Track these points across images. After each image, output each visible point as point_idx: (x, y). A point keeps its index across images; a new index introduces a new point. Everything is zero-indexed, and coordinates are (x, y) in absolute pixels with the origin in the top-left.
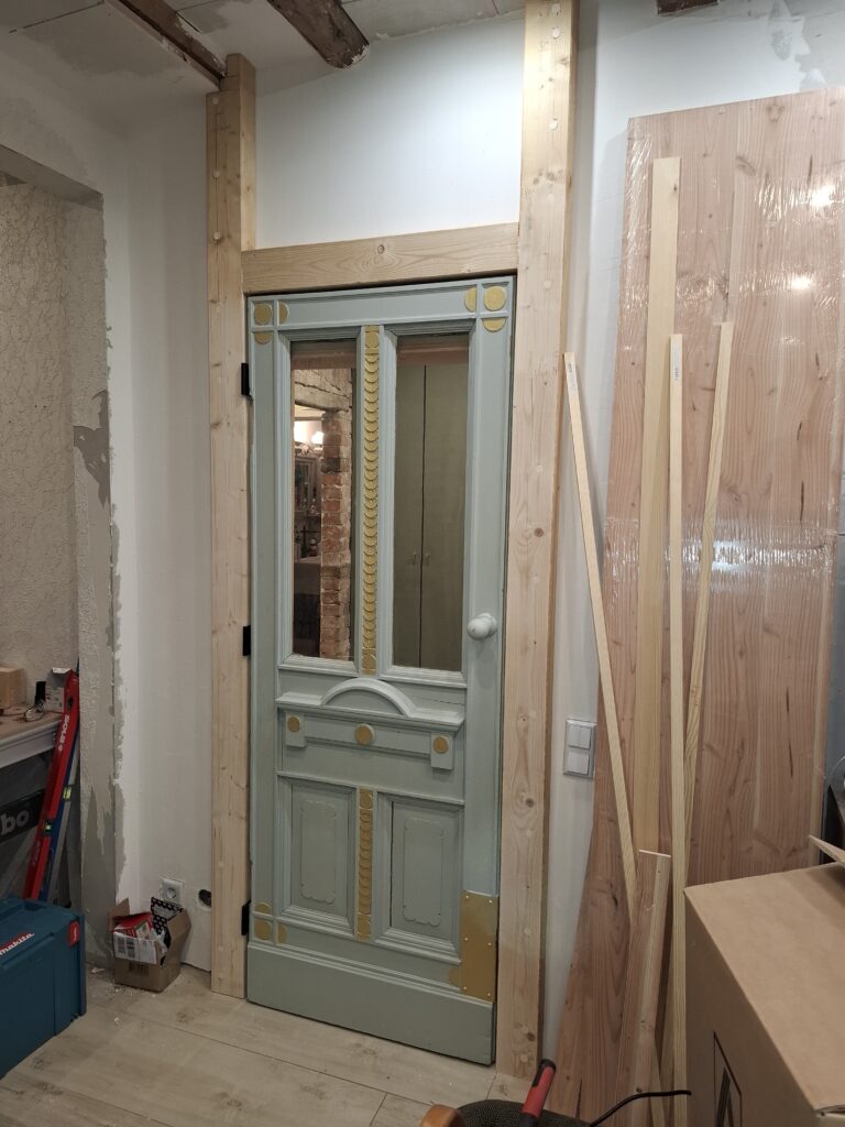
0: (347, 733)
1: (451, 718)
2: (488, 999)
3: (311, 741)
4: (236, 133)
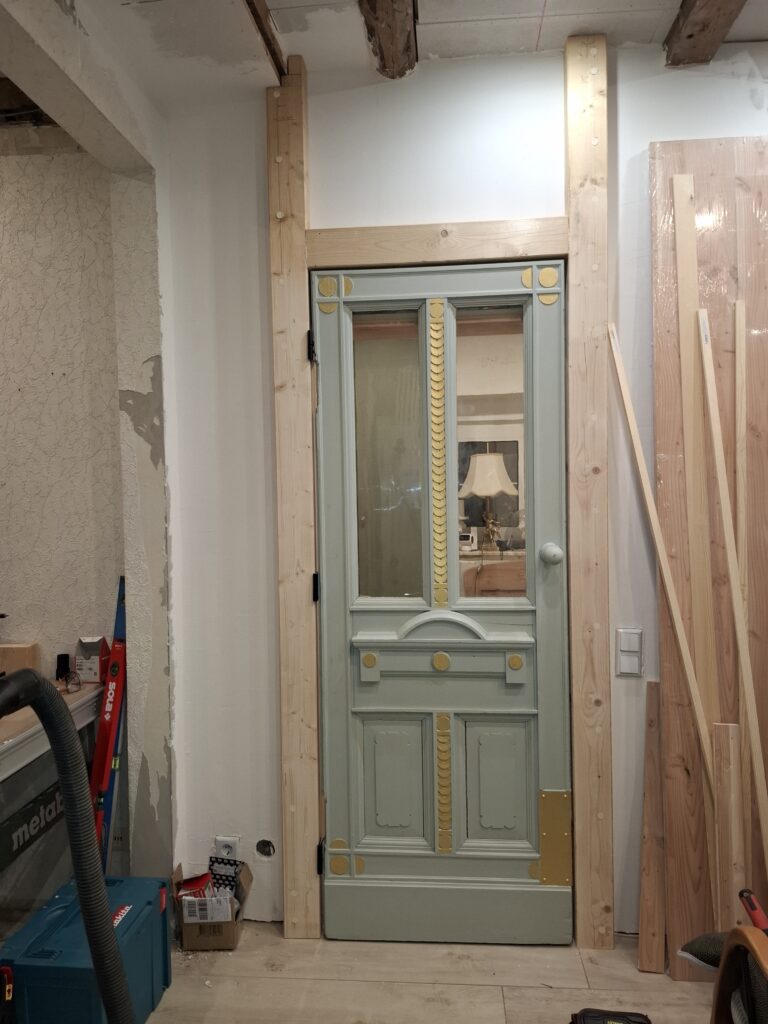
0: (422, 663)
1: (523, 637)
2: (567, 884)
3: (385, 675)
4: (299, 124)
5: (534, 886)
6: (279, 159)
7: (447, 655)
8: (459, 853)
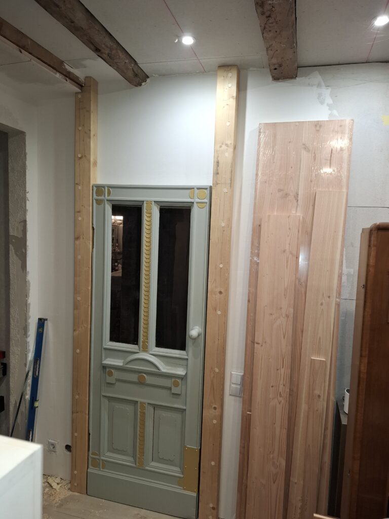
0: (134, 377)
1: (181, 372)
2: (194, 492)
3: (118, 380)
4: (89, 111)
5: (179, 490)
6: (80, 128)
7: (145, 375)
8: (147, 468)
